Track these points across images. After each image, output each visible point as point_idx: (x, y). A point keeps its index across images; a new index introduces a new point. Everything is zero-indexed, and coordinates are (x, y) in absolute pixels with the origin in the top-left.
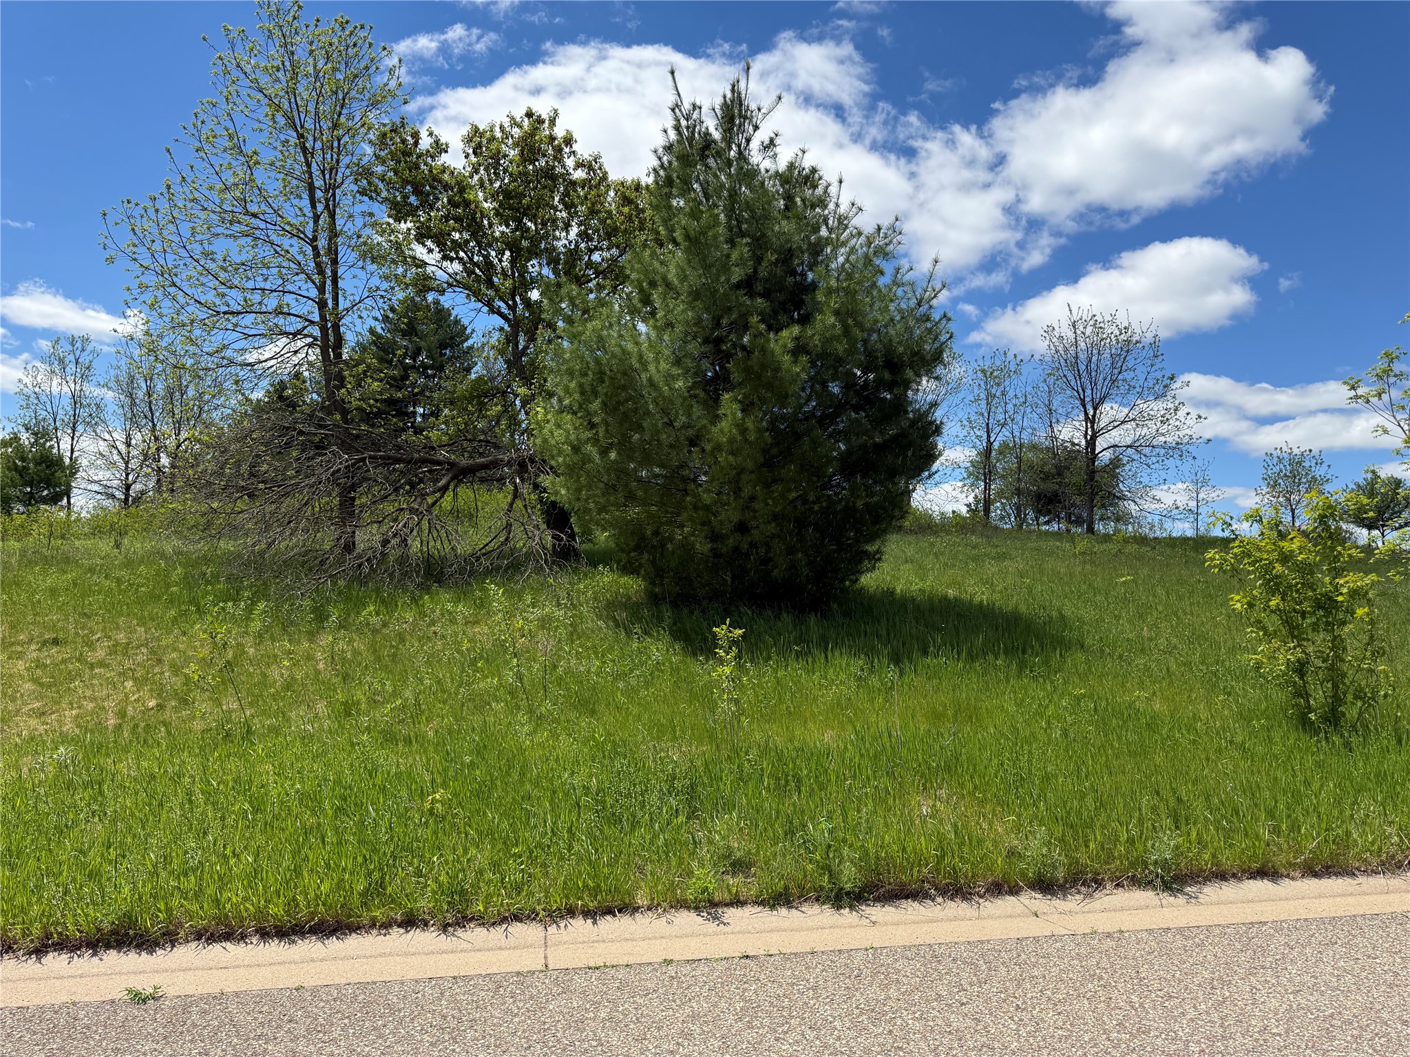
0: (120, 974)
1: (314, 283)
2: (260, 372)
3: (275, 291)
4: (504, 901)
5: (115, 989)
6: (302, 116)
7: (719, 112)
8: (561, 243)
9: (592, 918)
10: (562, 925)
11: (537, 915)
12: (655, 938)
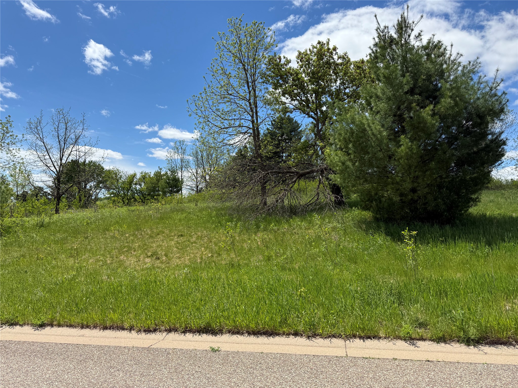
0: (207, 342)
1: (250, 115)
2: (235, 147)
3: (238, 119)
4: (329, 330)
5: (206, 346)
6: (244, 58)
7: (396, 27)
8: (333, 88)
9: (363, 339)
10: (351, 341)
11: (342, 336)
12: (389, 349)
